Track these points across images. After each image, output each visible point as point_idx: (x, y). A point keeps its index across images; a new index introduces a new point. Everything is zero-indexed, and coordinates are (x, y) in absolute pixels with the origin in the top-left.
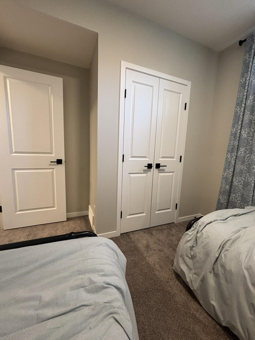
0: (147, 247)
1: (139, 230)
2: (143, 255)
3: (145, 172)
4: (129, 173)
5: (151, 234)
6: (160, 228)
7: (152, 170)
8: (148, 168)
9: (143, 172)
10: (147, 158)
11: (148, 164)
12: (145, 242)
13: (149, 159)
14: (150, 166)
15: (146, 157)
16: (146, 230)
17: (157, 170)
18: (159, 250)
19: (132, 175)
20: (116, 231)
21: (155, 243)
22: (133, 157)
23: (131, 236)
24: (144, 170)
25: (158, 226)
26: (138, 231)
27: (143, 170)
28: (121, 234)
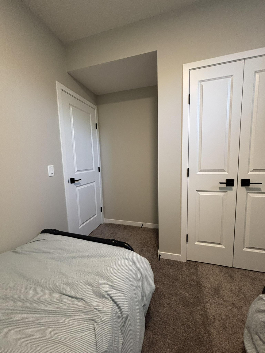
0: (216, 291)
1: (215, 265)
2: (204, 298)
3: (221, 190)
4: (198, 191)
5: (232, 277)
6: (251, 274)
7: (234, 188)
8: (227, 185)
9: (219, 190)
10: (225, 172)
11: (227, 180)
12: (215, 283)
13: (228, 173)
14: (230, 183)
15: (223, 171)
16: (224, 269)
17: (244, 188)
18: (233, 304)
19: (201, 193)
20: (180, 255)
21: (231, 291)
22: (202, 171)
23: (200, 267)
24: (220, 188)
25: (249, 271)
26: (212, 265)
27: (218, 189)
28: (187, 260)
